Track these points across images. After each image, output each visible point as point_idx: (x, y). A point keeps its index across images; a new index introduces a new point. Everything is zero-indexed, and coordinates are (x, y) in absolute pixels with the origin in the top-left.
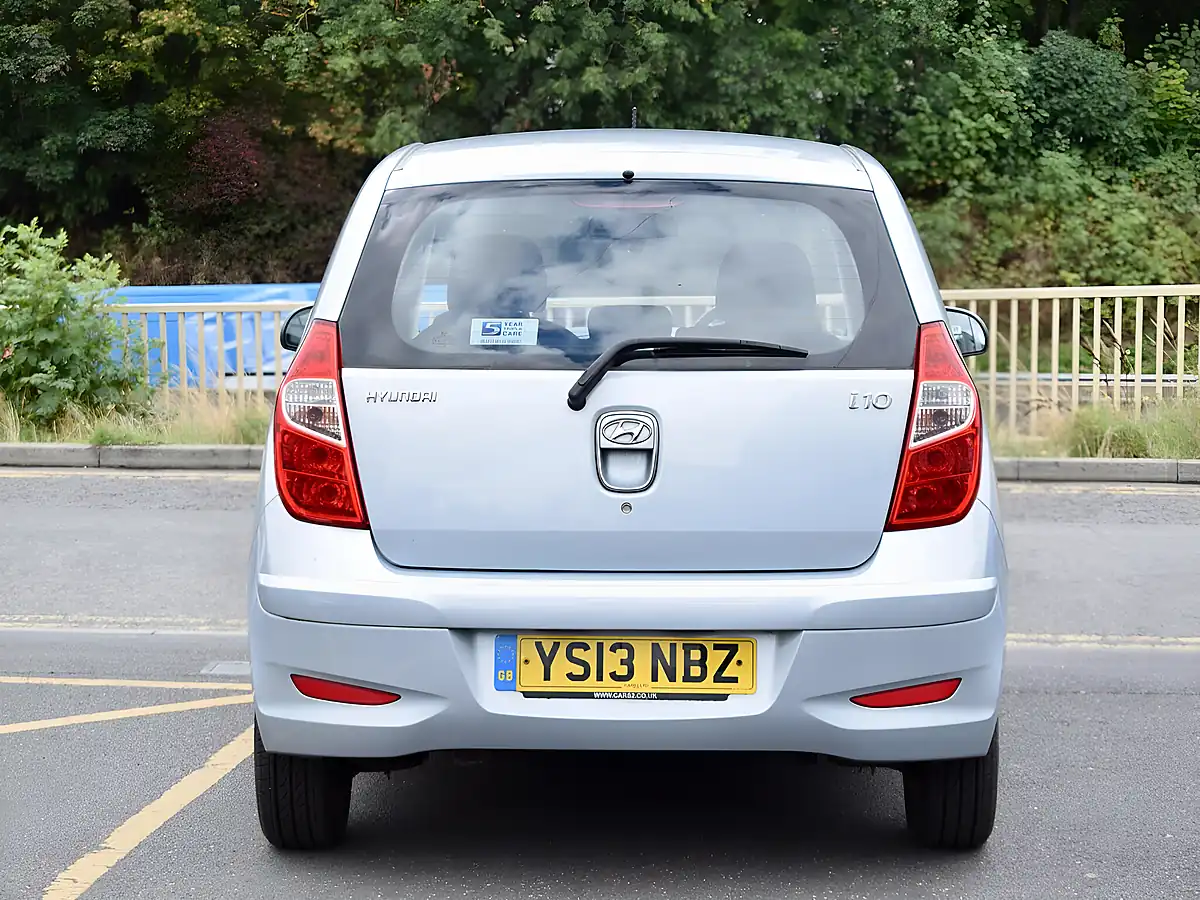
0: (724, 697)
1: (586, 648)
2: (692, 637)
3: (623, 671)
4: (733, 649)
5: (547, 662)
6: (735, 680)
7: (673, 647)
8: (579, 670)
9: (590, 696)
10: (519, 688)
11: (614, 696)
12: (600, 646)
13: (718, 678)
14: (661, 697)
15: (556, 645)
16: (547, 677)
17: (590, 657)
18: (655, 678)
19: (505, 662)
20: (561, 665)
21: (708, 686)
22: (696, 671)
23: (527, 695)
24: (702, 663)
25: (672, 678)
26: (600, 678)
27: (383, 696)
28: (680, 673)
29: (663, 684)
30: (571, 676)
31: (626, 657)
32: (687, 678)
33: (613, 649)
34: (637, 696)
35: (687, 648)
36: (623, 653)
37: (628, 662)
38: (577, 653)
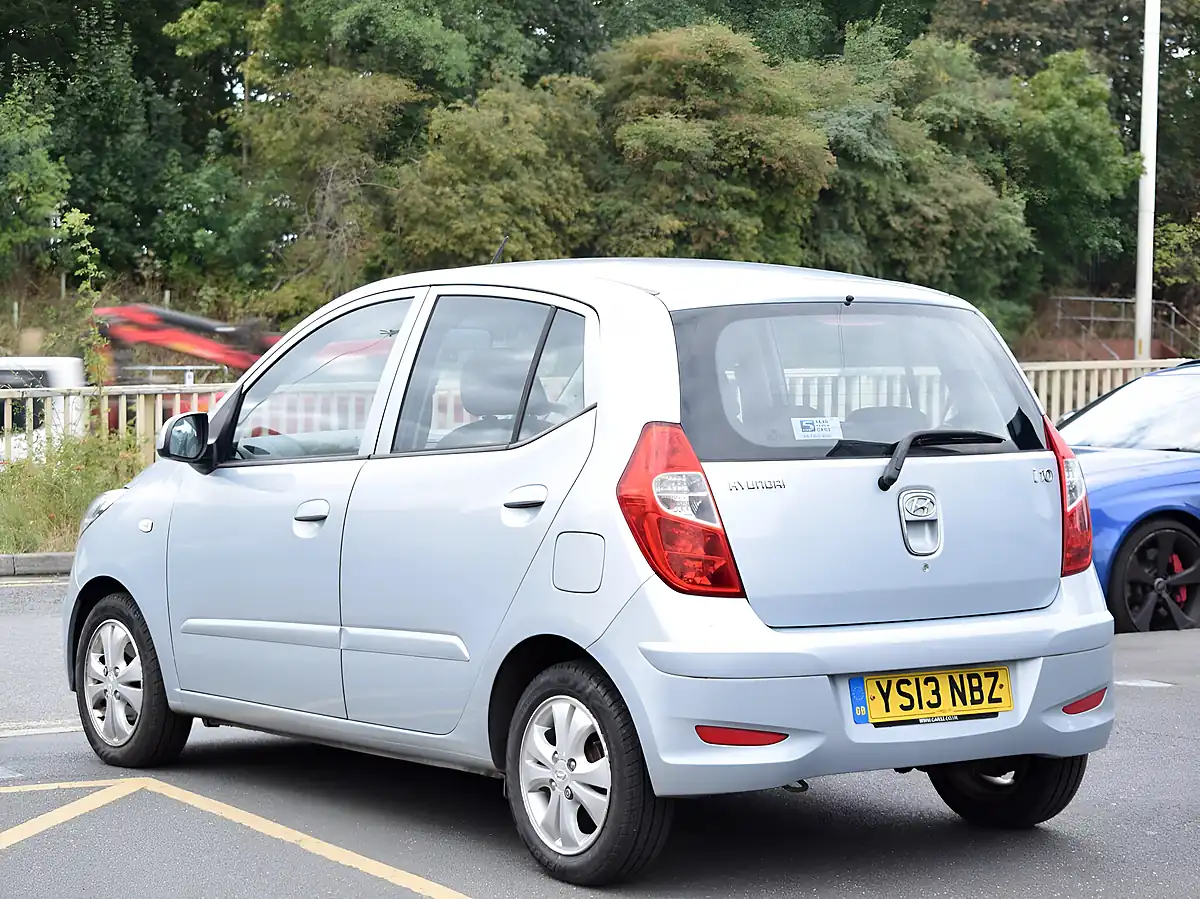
0: (995, 715)
1: (909, 683)
2: (971, 670)
3: (934, 700)
4: (995, 676)
5: (886, 696)
6: (999, 700)
7: (961, 677)
8: (907, 702)
9: (916, 722)
10: (871, 720)
11: (932, 721)
12: (917, 680)
13: (991, 700)
14: (962, 718)
15: (889, 683)
16: (888, 710)
17: (911, 690)
18: (954, 704)
19: (858, 700)
20: (895, 699)
21: (986, 707)
22: (977, 696)
23: (877, 725)
24: (979, 689)
25: (965, 703)
26: (921, 707)
27: (774, 736)
28: (968, 698)
29: (961, 709)
30: (902, 707)
31: (934, 688)
32: (974, 702)
33: (926, 683)
34: (946, 720)
35: (970, 677)
36: (932, 685)
37: (936, 692)
38: (904, 688)
